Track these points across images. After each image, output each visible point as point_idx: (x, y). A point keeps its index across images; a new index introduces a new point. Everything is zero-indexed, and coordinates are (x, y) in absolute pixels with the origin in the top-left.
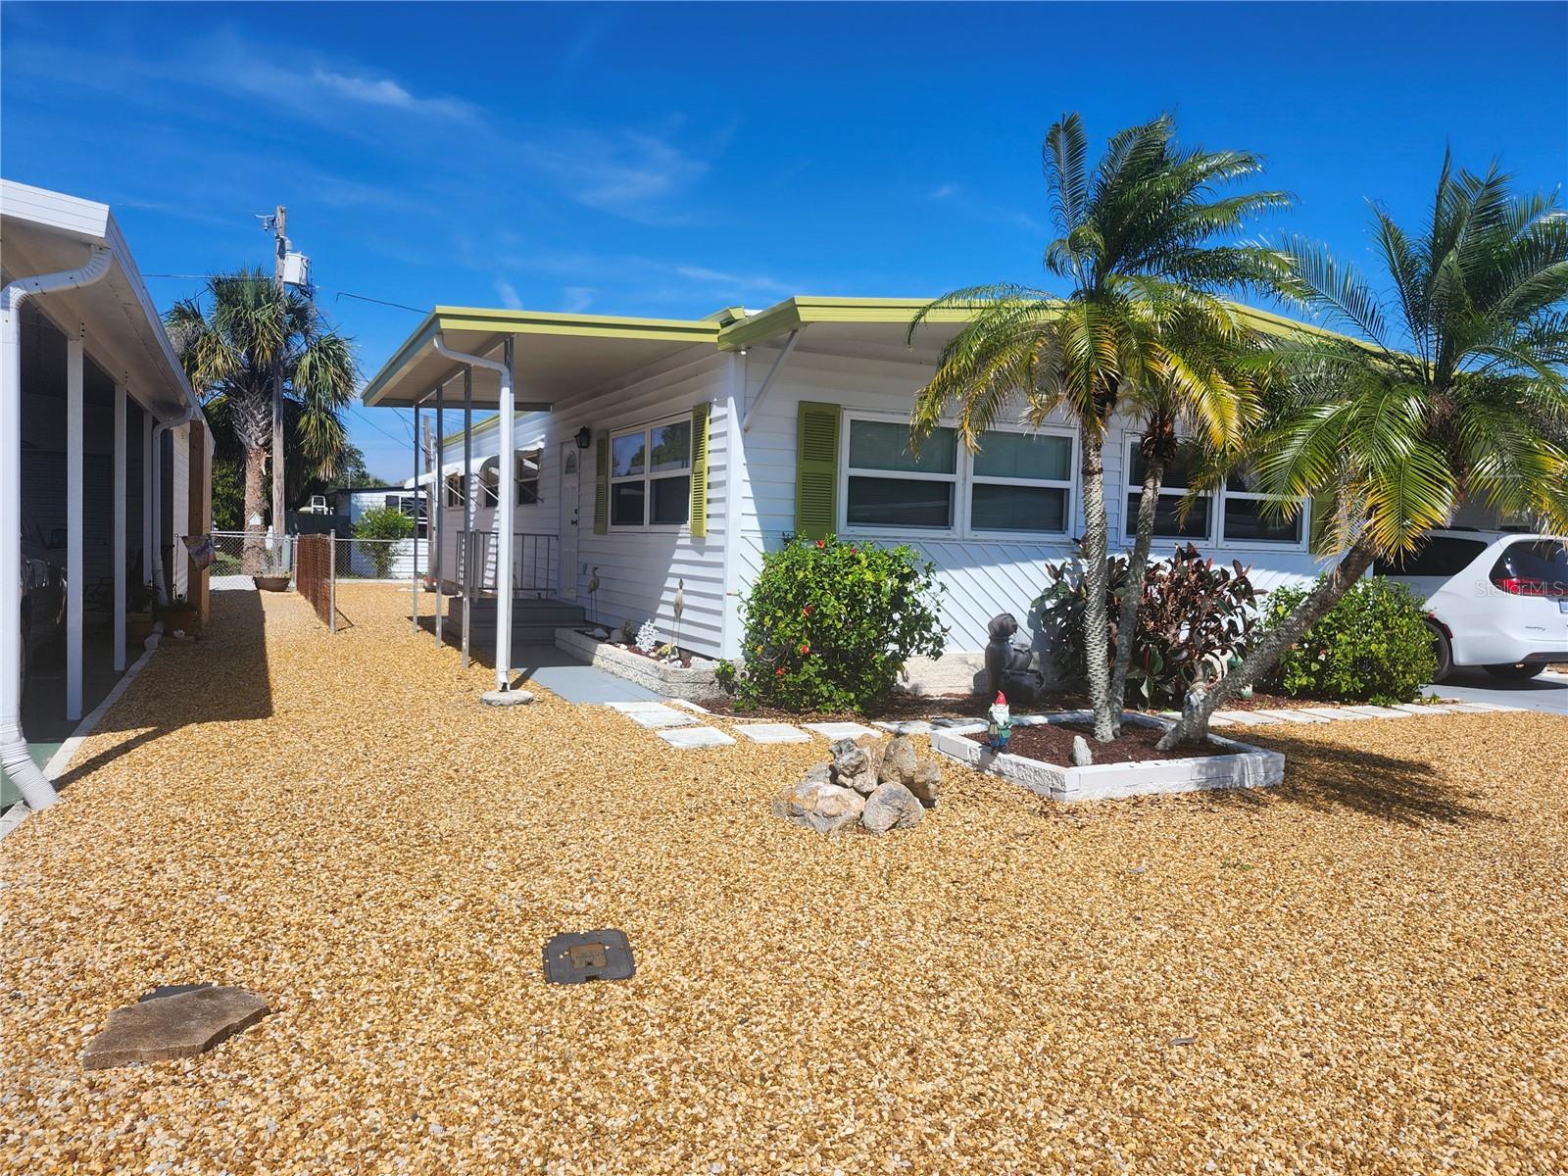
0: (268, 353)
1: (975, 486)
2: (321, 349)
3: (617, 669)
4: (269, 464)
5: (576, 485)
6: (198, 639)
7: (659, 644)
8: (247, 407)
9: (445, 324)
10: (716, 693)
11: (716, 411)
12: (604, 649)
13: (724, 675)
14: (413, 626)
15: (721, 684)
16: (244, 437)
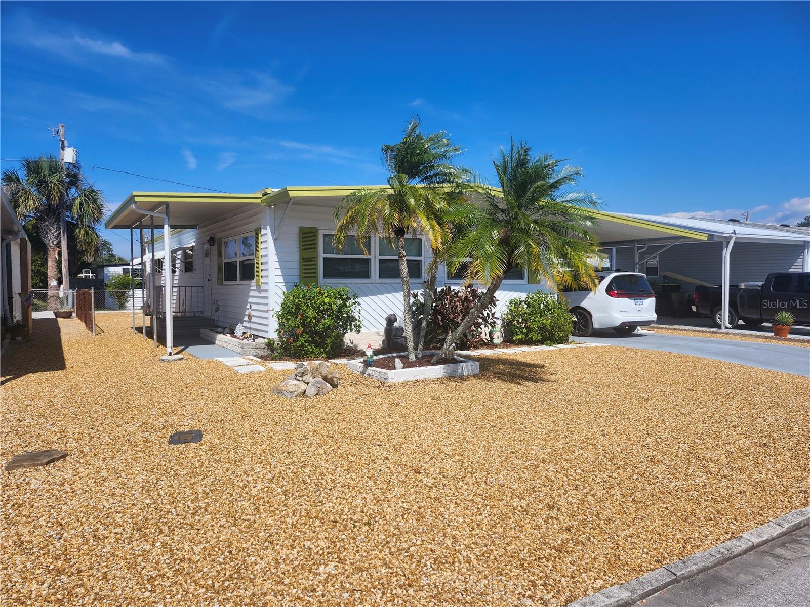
0: (57, 198)
1: (380, 260)
2: (85, 196)
3: (225, 345)
4: (60, 254)
5: (209, 263)
6: (28, 341)
7: (244, 333)
9: (137, 199)
10: (267, 352)
11: (263, 232)
12: (220, 337)
13: (270, 345)
14: (133, 331)
15: (268, 349)
16: (46, 241)
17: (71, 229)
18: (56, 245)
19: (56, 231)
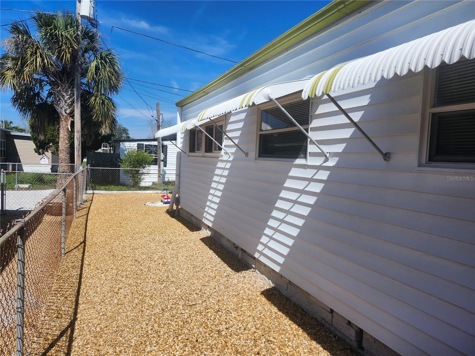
0: (68, 56)
2: (102, 58)
4: (73, 124)
8: (60, 91)
16: (59, 110)
17: (85, 97)
18: (69, 114)
19: (69, 98)
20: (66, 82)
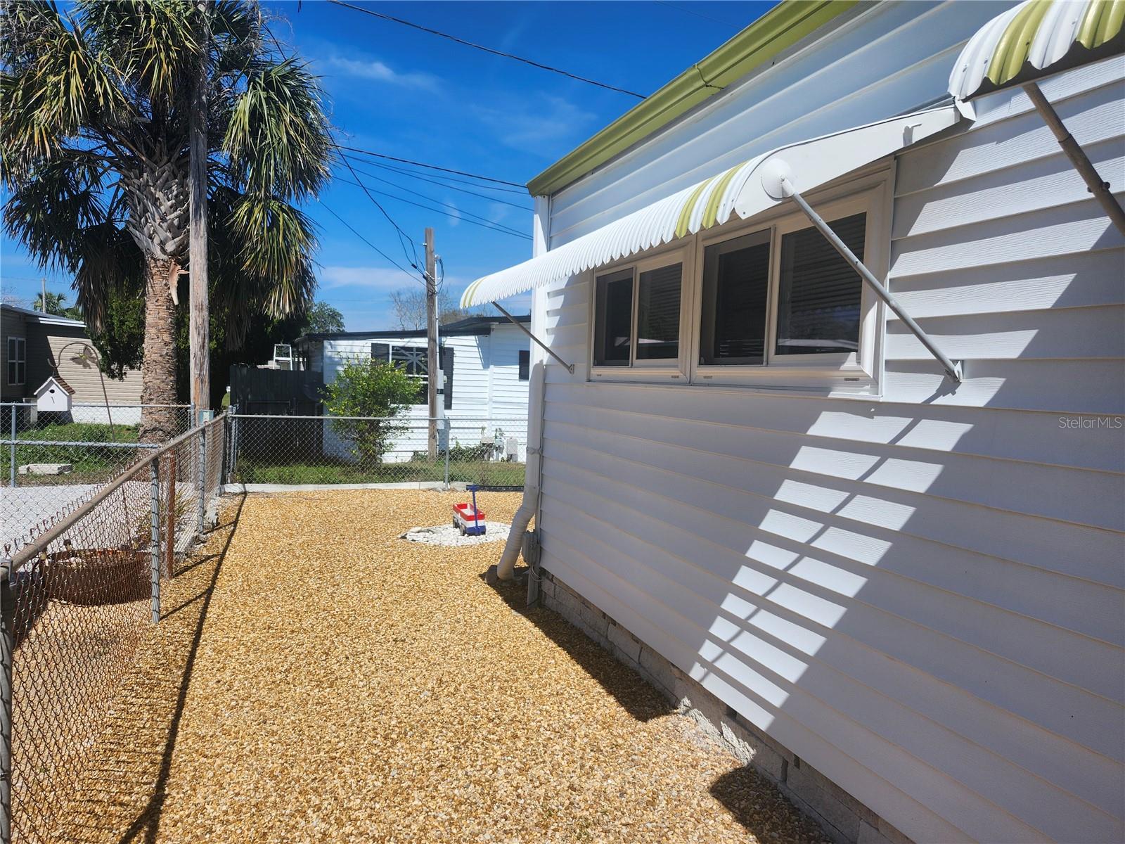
0: (167, 71)
2: (269, 86)
8: (147, 185)
16: (143, 243)
17: (220, 206)
18: (173, 255)
19: (174, 208)
20: (165, 158)
